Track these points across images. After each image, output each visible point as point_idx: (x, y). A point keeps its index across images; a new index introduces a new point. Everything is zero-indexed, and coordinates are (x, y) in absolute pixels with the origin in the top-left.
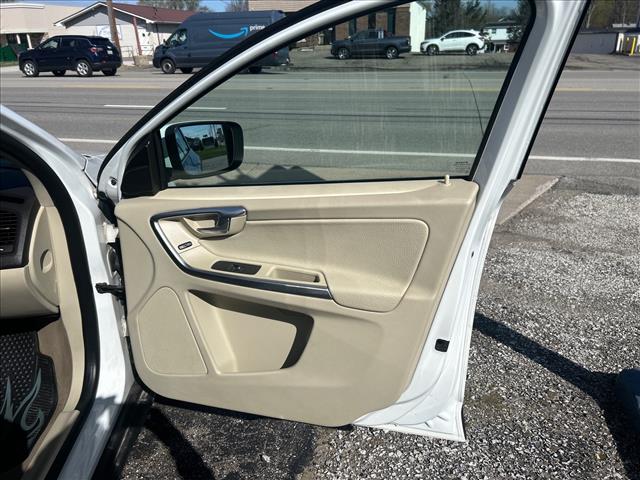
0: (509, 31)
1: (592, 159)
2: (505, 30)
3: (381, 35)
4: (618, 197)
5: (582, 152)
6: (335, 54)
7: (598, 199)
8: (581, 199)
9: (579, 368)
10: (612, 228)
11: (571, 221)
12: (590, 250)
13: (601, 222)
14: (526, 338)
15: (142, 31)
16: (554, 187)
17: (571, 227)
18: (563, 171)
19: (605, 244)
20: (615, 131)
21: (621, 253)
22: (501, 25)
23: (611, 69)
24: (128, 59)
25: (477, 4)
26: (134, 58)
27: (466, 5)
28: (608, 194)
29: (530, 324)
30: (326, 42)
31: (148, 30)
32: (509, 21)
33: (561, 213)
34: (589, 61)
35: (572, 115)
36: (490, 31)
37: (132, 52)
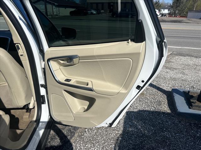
0: (169, 10)
1: (183, 48)
2: (167, 10)
3: (127, 10)
4: (187, 57)
5: (181, 46)
6: (113, 16)
7: (182, 57)
8: (177, 57)
9: (164, 90)
10: (183, 64)
11: (173, 62)
12: (176, 69)
13: (181, 63)
14: (153, 85)
15: (54, 7)
16: (170, 54)
17: (172, 64)
18: (174, 50)
19: (180, 68)
20: (192, 40)
21: (184, 70)
22: (166, 8)
23: (198, 23)
24: (49, 15)
25: (159, 1)
26: (51, 15)
27: (155, 2)
28: (185, 56)
29: (155, 82)
30: (110, 12)
31: (56, 7)
32: (169, 7)
33: (171, 60)
34: (192, 21)
35: (181, 36)
36: (162, 10)
37: (51, 13)
